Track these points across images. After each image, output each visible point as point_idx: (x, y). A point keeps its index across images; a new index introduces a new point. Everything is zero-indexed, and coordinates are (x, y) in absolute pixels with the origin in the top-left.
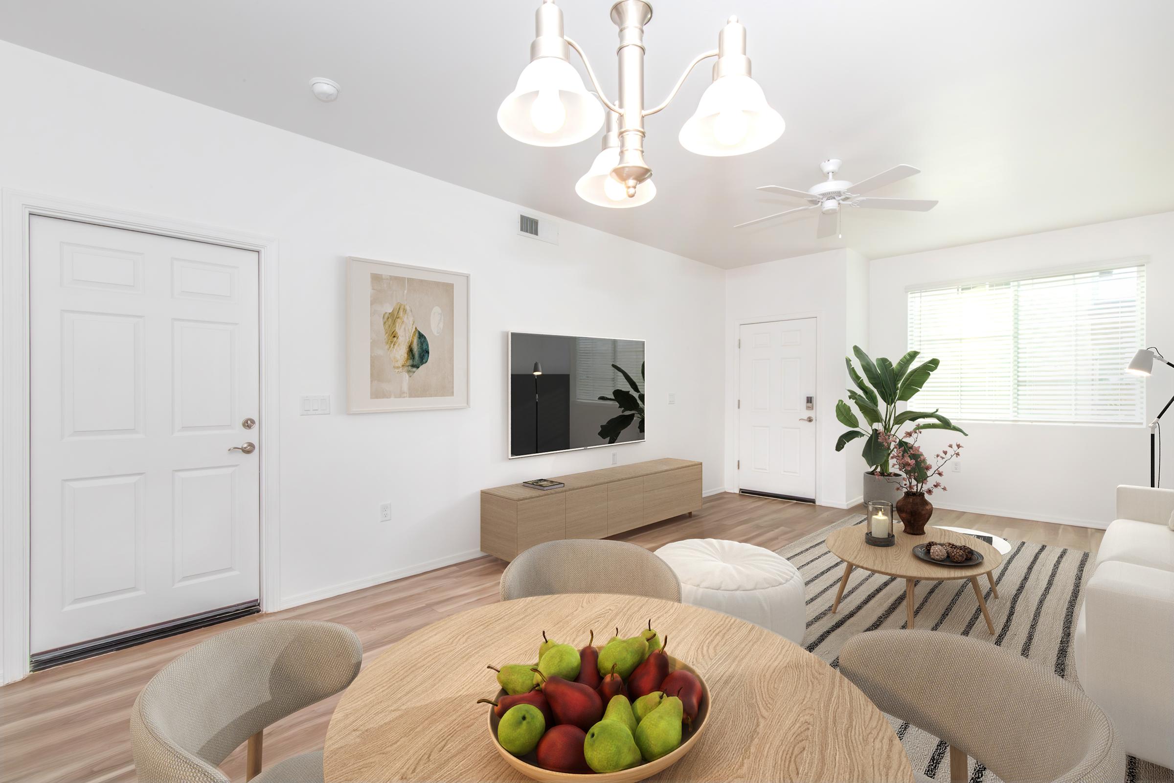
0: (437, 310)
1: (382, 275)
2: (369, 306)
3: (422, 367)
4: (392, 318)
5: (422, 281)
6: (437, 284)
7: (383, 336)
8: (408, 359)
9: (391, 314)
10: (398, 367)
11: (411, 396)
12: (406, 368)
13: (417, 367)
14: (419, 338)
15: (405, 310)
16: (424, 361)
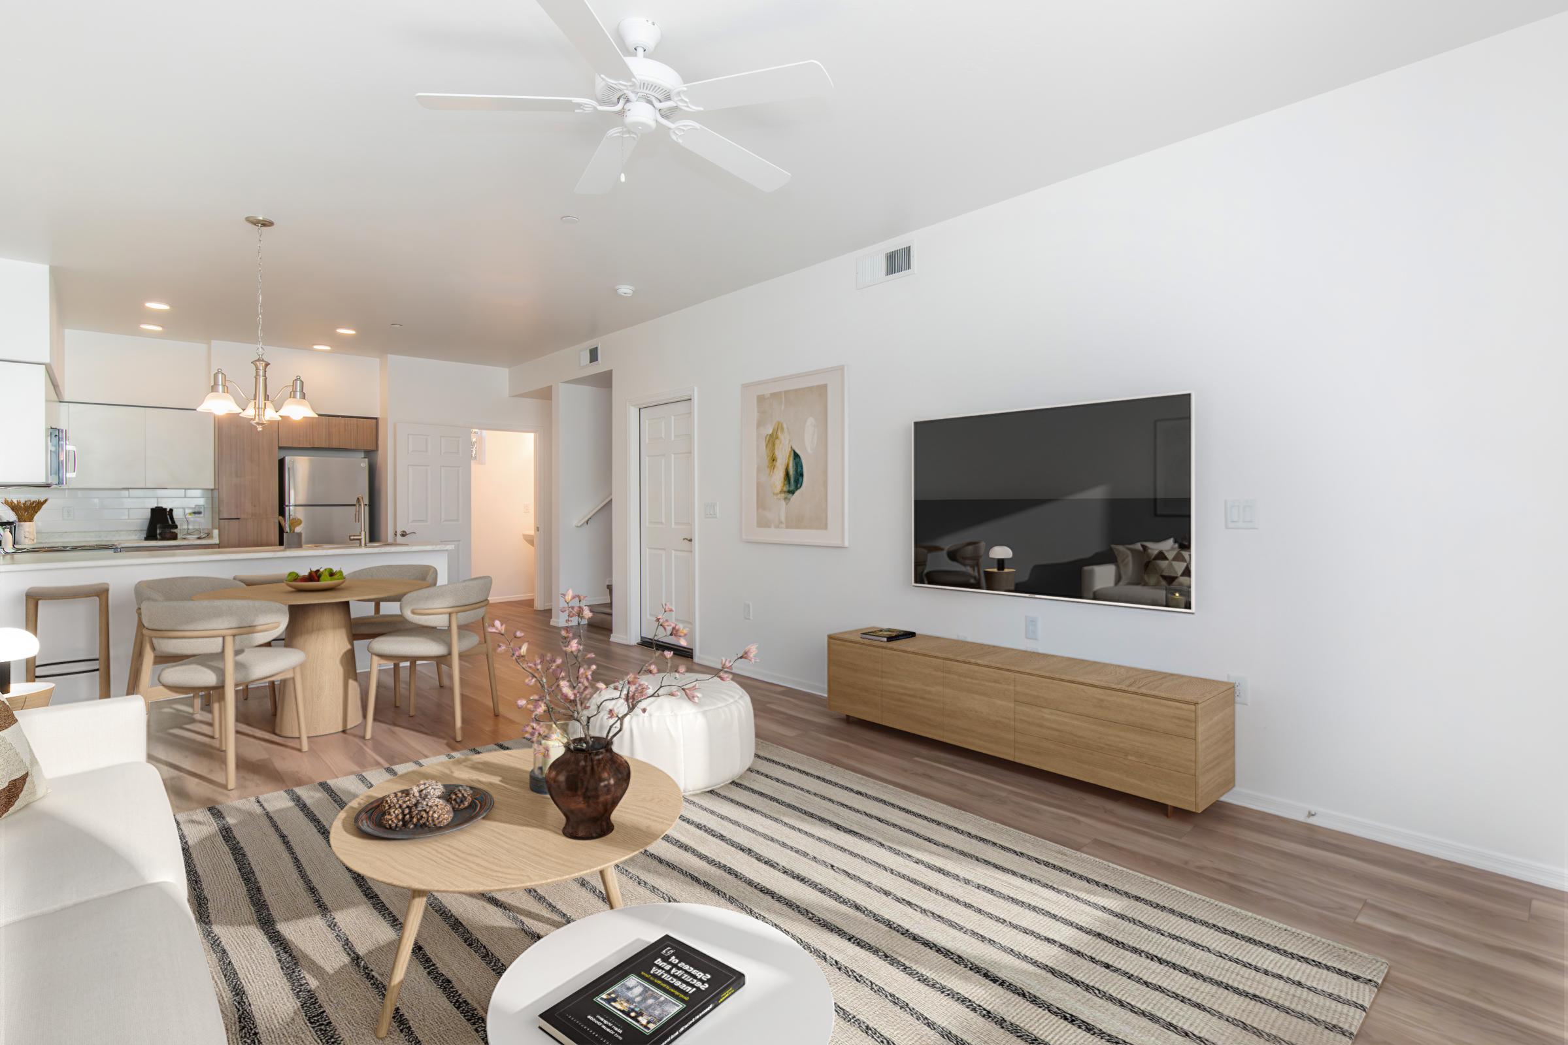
0: (811, 421)
1: (764, 395)
2: (755, 430)
3: (798, 493)
4: (772, 440)
5: (796, 391)
6: (810, 388)
7: (766, 461)
8: (784, 485)
9: (771, 436)
10: (777, 494)
11: (787, 527)
12: (783, 495)
13: (792, 492)
14: (795, 459)
15: (782, 428)
16: (799, 486)
